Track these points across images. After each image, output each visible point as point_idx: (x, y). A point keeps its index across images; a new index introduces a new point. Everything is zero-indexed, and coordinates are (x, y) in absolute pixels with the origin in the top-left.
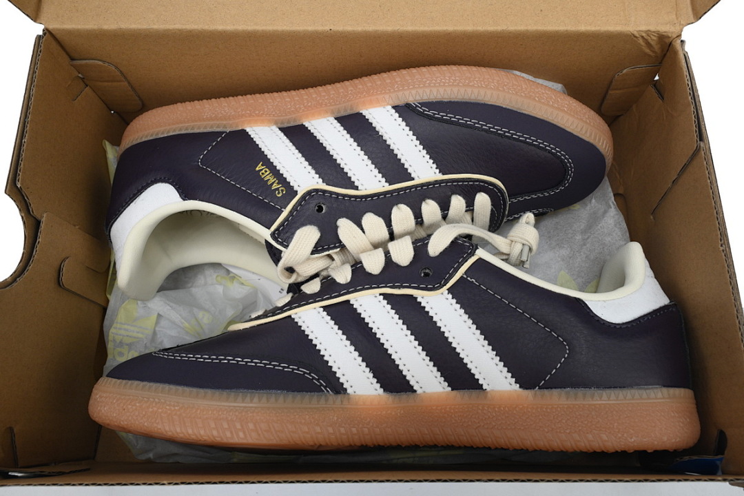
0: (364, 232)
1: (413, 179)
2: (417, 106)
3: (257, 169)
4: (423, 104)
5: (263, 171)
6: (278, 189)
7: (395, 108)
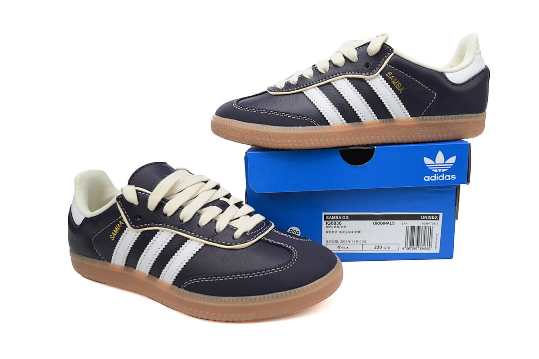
1: (318, 87)
2: (316, 124)
3: (402, 88)
5: (399, 87)
6: (391, 76)
7: (329, 124)
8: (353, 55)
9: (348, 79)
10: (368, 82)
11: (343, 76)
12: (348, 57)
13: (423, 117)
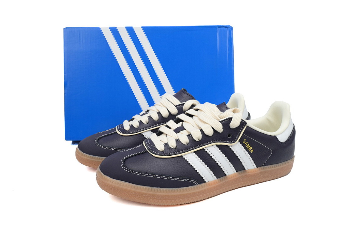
0: (212, 128)
1: (194, 152)
2: (196, 183)
3: (253, 150)
4: (194, 184)
5: (251, 149)
6: (246, 142)
7: (205, 182)
8: (220, 128)
9: (217, 145)
10: (230, 147)
11: (213, 144)
12: (216, 130)
13: (263, 167)
